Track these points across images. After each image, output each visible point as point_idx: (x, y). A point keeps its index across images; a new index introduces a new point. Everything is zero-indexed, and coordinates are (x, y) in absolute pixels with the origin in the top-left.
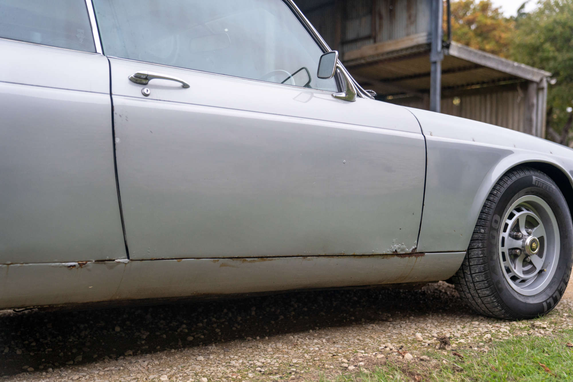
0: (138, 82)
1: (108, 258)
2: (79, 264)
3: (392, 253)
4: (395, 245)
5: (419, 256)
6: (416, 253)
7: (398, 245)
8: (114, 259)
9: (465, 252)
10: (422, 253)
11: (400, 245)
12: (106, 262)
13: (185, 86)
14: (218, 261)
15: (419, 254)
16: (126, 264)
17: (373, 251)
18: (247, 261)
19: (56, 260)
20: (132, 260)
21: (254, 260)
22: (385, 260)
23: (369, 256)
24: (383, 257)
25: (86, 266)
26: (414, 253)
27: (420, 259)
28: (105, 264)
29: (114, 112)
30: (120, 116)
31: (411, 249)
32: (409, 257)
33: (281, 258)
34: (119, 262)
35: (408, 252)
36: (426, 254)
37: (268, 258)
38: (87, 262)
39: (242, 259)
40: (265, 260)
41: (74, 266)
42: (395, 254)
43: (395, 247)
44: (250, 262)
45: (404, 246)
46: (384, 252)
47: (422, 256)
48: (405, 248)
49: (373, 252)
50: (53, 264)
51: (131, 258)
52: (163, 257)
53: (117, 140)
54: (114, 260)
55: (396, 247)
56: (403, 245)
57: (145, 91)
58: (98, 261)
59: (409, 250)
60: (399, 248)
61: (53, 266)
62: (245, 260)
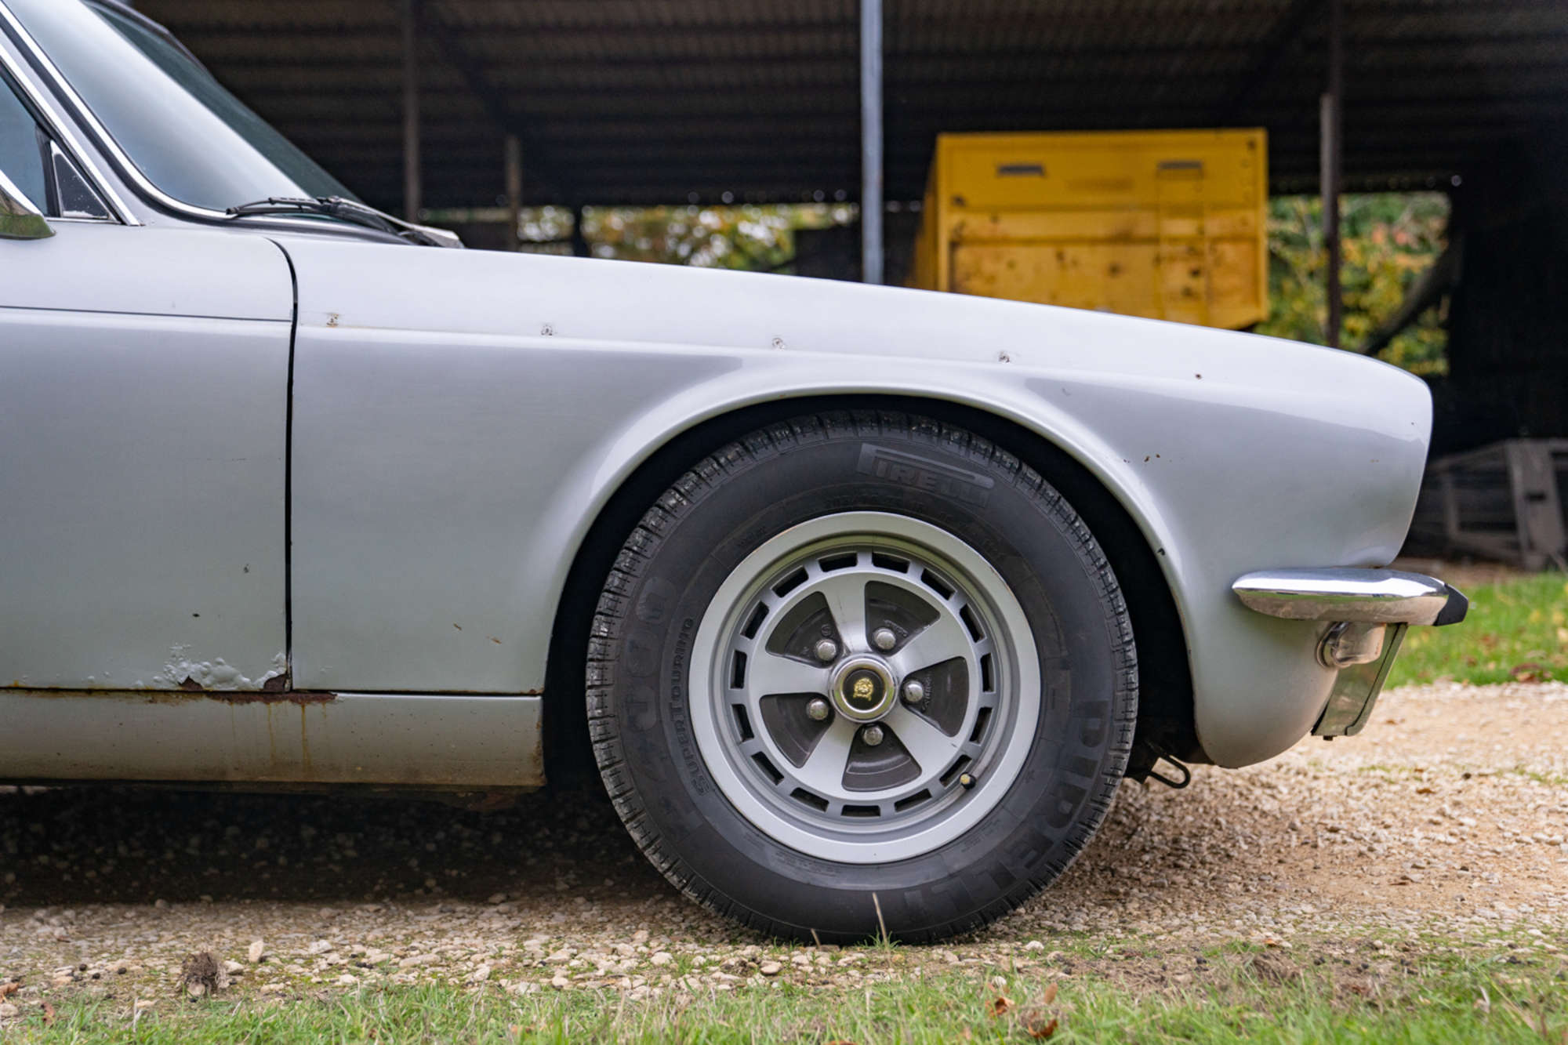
3: (180, 688)
4: (185, 665)
5: (309, 701)
6: (292, 690)
7: (198, 663)
9: (538, 698)
10: (323, 695)
11: (206, 663)
15: (311, 696)
17: (91, 677)
22: (162, 709)
23: (90, 692)
24: (150, 698)
26: (276, 690)
27: (315, 709)
31: (264, 679)
32: (267, 702)
35: (253, 688)
36: (340, 695)
42: (190, 689)
43: (184, 669)
45: (228, 669)
46: (140, 684)
47: (323, 700)
48: (235, 675)
49: (91, 681)
55: (189, 668)
56: (220, 663)
59: (253, 680)
60: (205, 674)
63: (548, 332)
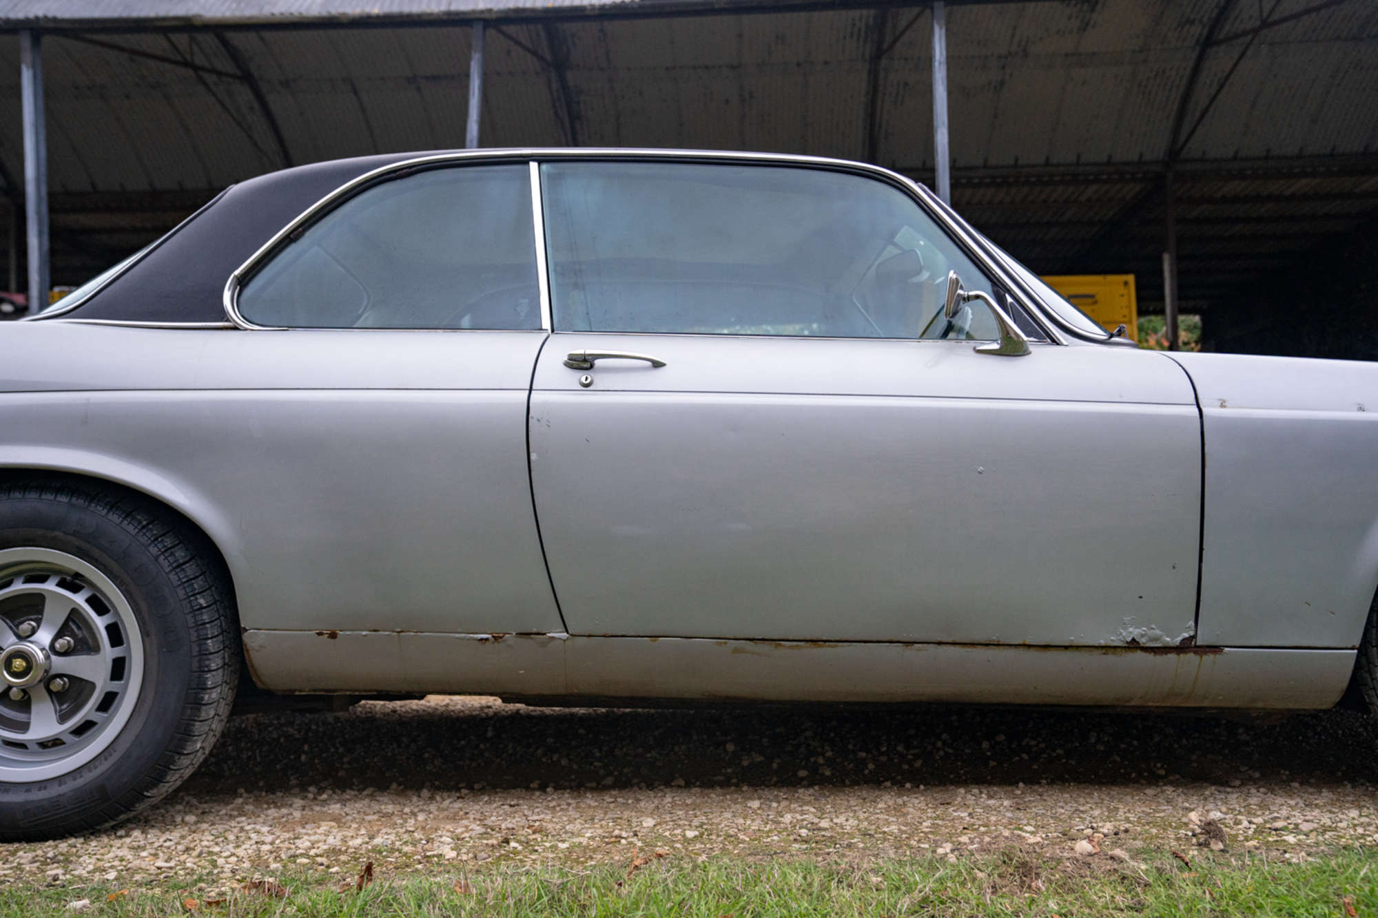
0: (576, 366)
1: (535, 630)
2: (493, 637)
3: (1126, 645)
4: (1131, 630)
5: (1206, 653)
6: (1196, 646)
7: (1140, 628)
8: (544, 632)
9: (1356, 651)
10: (1215, 649)
11: (1144, 629)
12: (533, 636)
13: (657, 365)
14: (726, 643)
15: (1208, 650)
16: (564, 640)
17: (1072, 638)
18: (784, 646)
19: (459, 630)
20: (572, 635)
21: (797, 646)
22: (1111, 658)
23: (1066, 647)
24: (1104, 651)
25: (504, 641)
26: (1185, 647)
27: (1209, 658)
28: (531, 638)
29: (530, 416)
30: (538, 420)
31: (1179, 639)
32: (1178, 654)
33: (854, 644)
34: (553, 638)
35: (1172, 645)
36: (1226, 649)
37: (827, 644)
38: (505, 634)
39: (774, 642)
40: (820, 646)
41: (487, 639)
42: (1133, 645)
43: (1131, 633)
44: (790, 647)
45: (1158, 632)
46: (1103, 642)
47: (1215, 653)
48: (1161, 636)
49: (1072, 641)
50: (457, 635)
51: (570, 632)
52: (624, 633)
53: (533, 456)
54: (545, 634)
55: (1133, 632)
56: (1153, 629)
57: (583, 379)
58: (520, 634)
59: (1172, 639)
60: (1143, 636)
61: (457, 638)
62: (780, 645)
63: (1361, 409)
